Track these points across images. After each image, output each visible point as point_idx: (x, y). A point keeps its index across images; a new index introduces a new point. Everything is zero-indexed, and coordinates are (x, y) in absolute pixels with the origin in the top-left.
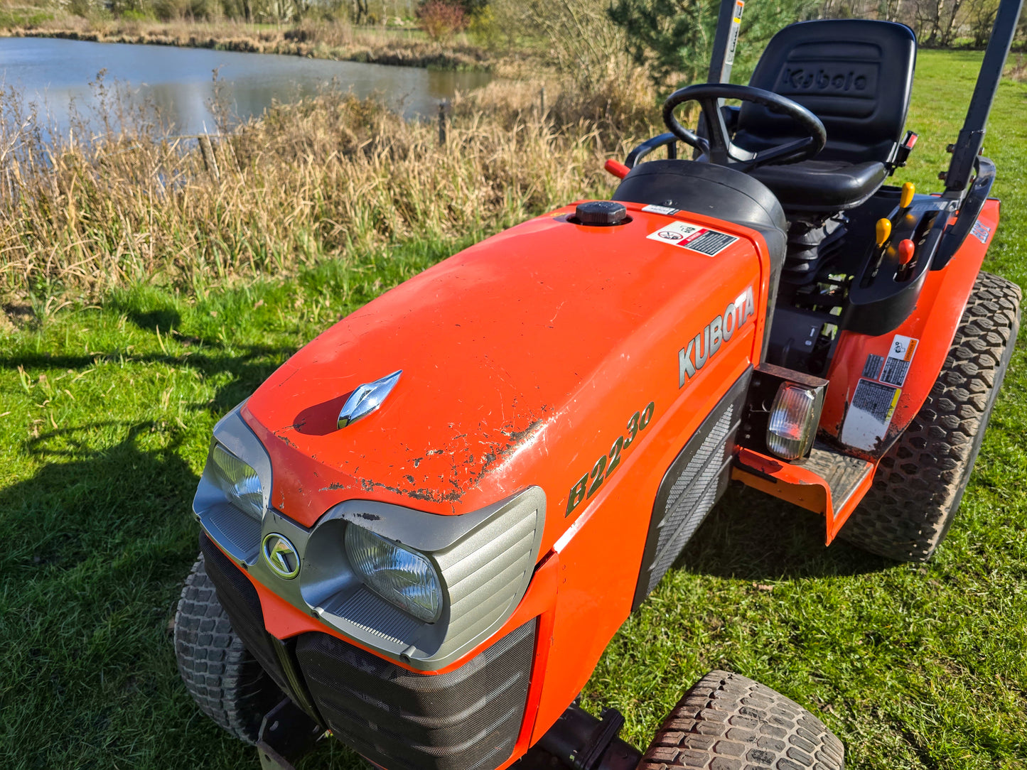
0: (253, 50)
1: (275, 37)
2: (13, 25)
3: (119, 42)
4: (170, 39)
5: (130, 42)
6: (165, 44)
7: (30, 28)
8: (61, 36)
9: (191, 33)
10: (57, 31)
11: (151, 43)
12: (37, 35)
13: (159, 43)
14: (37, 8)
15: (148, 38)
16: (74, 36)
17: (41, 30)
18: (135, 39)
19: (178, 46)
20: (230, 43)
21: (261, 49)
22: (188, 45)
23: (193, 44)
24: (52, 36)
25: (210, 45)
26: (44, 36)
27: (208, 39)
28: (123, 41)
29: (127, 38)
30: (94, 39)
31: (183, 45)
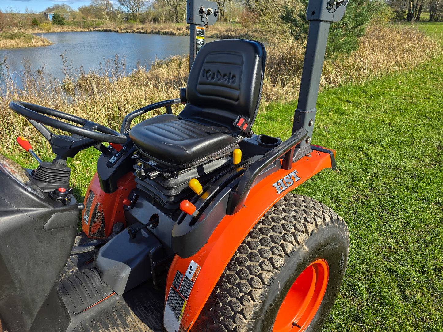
0: (174, 34)
1: (183, 29)
2: (89, 27)
3: (126, 32)
4: (144, 31)
5: (130, 33)
6: (142, 33)
7: (95, 28)
8: (105, 31)
9: (152, 28)
10: (105, 29)
11: (137, 33)
12: (97, 31)
13: (140, 33)
14: (99, 20)
15: (136, 31)
16: (110, 31)
17: (99, 29)
18: (131, 31)
19: (147, 33)
20: (166, 32)
21: (177, 34)
22: (150, 33)
23: (152, 32)
24: (102, 31)
25: (158, 33)
26: (100, 31)
27: (157, 30)
28: (127, 32)
29: (128, 31)
30: (117, 32)
31: (148, 33)
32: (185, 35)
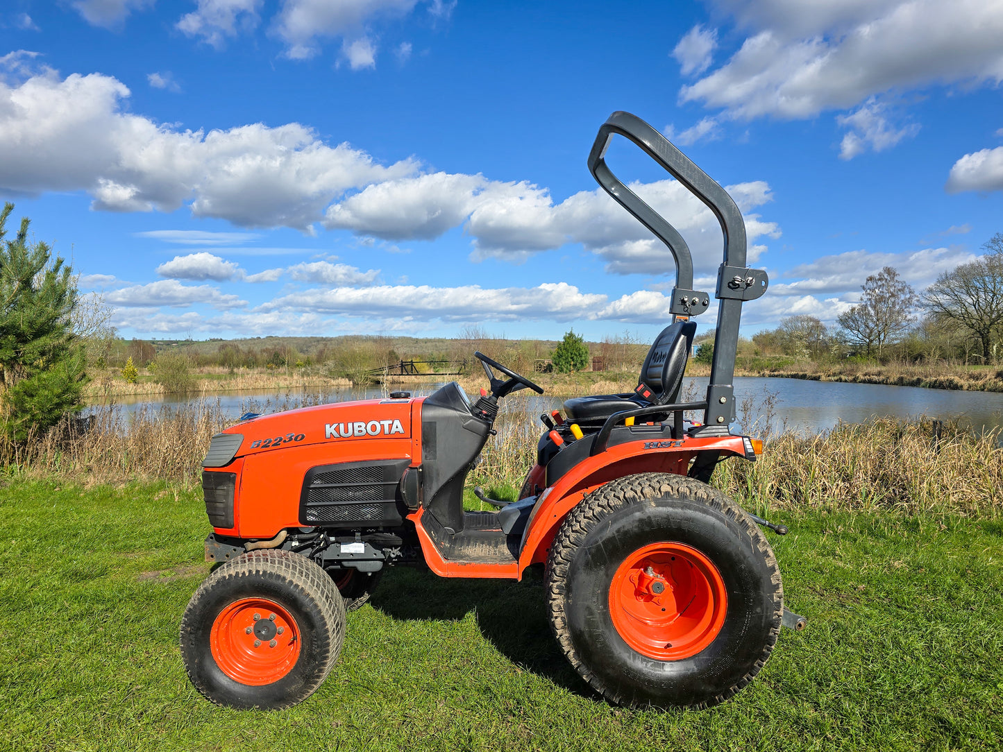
0: (956, 387)
1: (986, 375)
2: (762, 369)
3: (837, 381)
4: (882, 378)
5: (846, 381)
6: (875, 383)
7: (773, 371)
8: (794, 376)
9: (902, 373)
10: (793, 373)
11: (864, 382)
12: (777, 376)
13: (870, 382)
14: (788, 356)
15: (862, 377)
16: (804, 377)
17: (782, 372)
18: (851, 378)
19: (887, 384)
20: (936, 381)
21: (965, 387)
22: (895, 384)
23: (901, 382)
24: (788, 377)
25: (916, 383)
26: (782, 376)
27: (915, 378)
28: (840, 380)
29: (843, 377)
30: (817, 379)
31: (891, 384)
32: (990, 390)
